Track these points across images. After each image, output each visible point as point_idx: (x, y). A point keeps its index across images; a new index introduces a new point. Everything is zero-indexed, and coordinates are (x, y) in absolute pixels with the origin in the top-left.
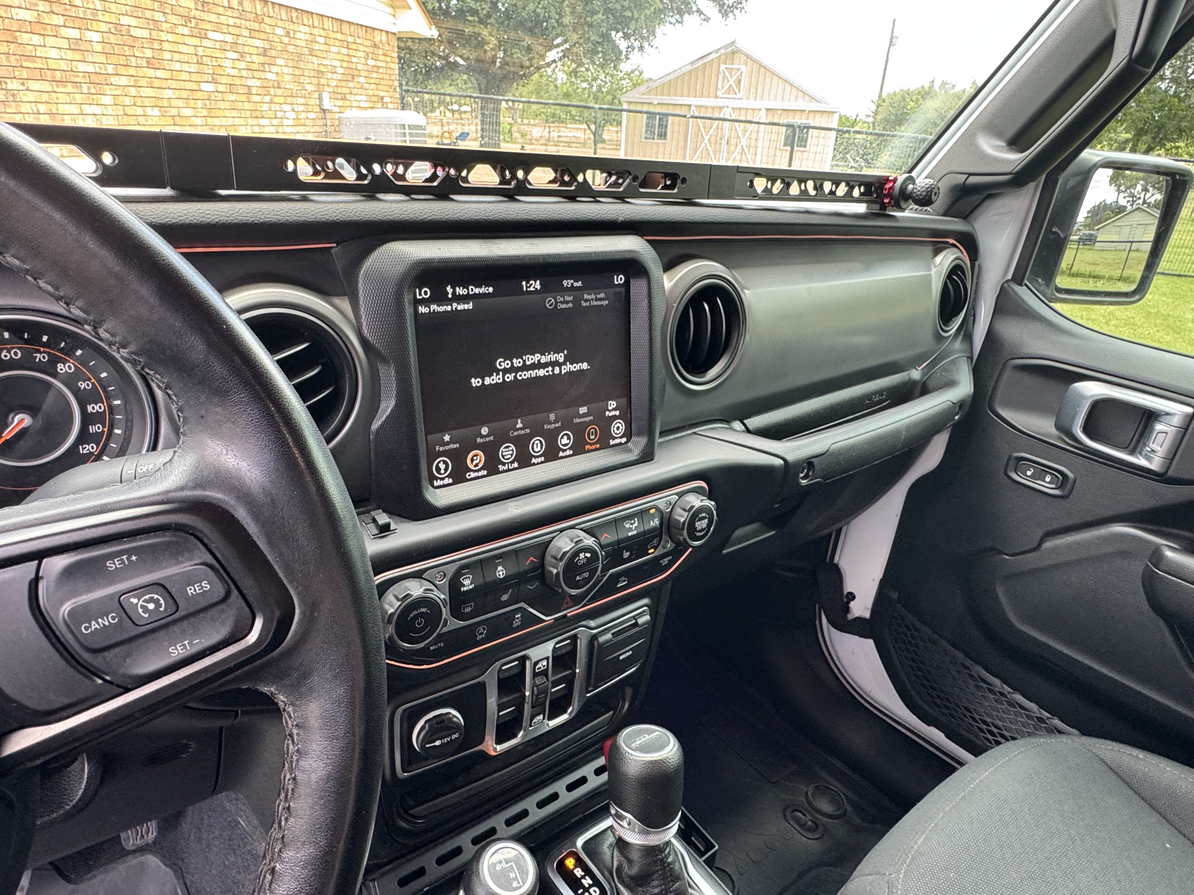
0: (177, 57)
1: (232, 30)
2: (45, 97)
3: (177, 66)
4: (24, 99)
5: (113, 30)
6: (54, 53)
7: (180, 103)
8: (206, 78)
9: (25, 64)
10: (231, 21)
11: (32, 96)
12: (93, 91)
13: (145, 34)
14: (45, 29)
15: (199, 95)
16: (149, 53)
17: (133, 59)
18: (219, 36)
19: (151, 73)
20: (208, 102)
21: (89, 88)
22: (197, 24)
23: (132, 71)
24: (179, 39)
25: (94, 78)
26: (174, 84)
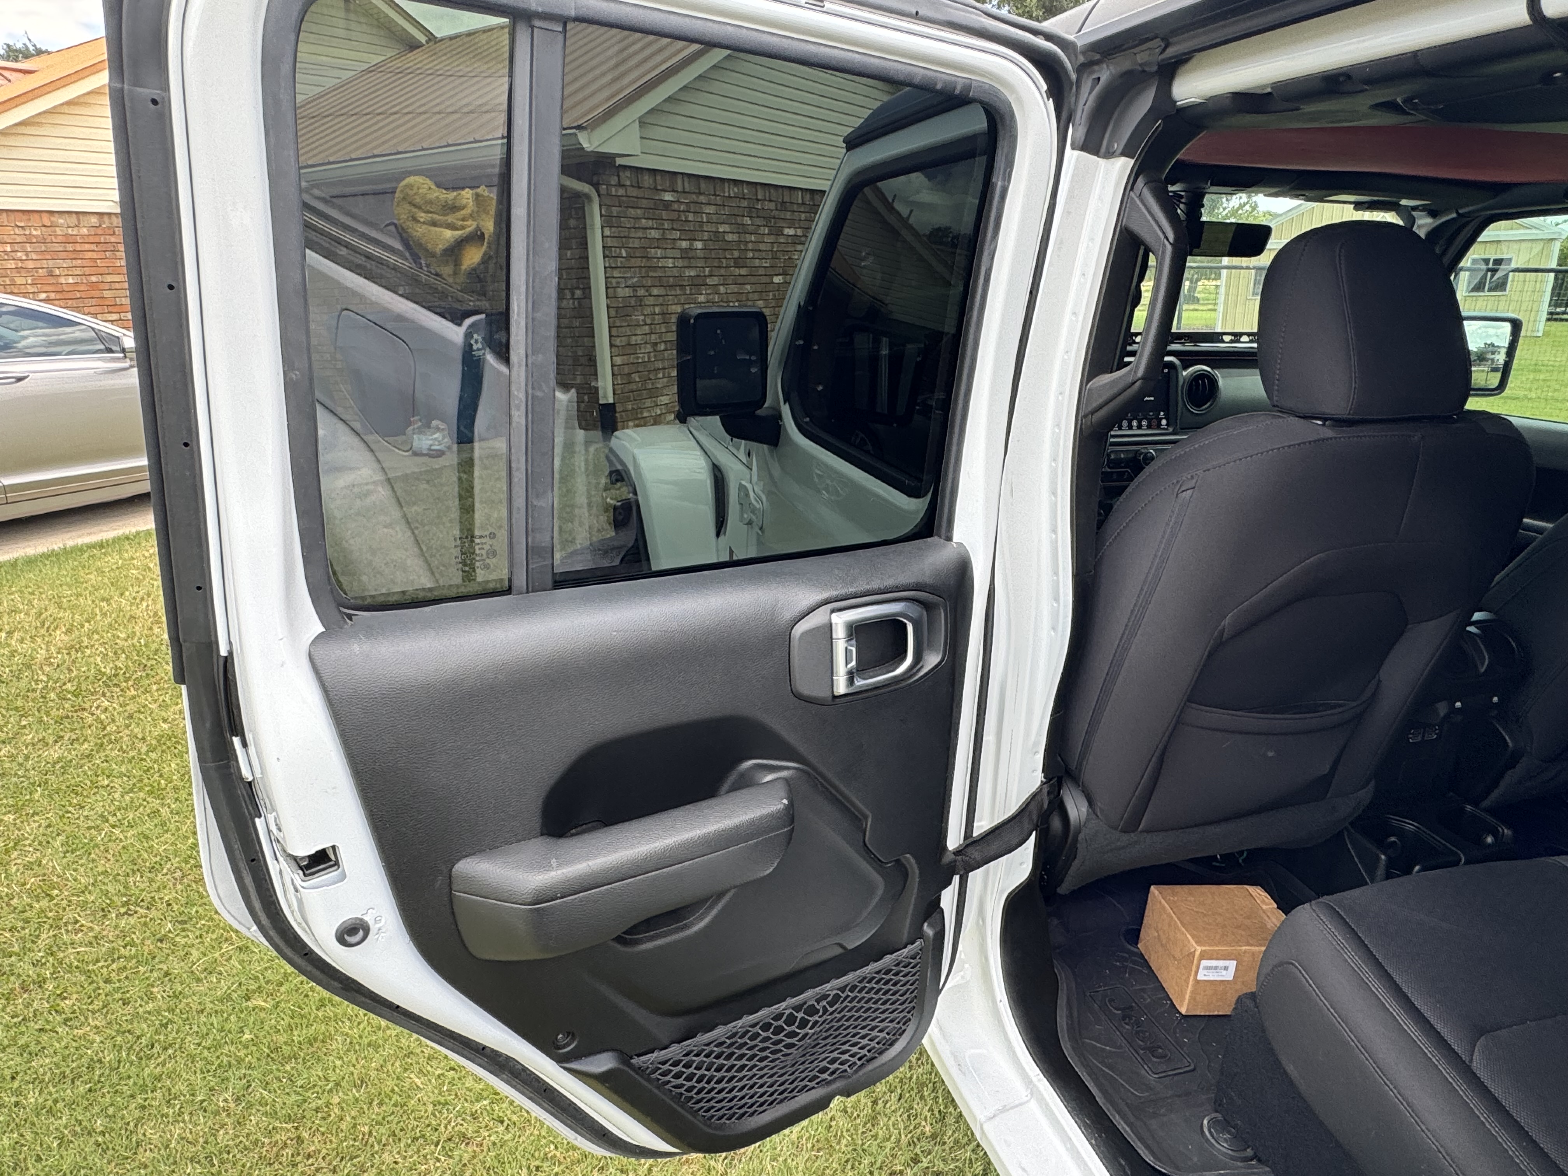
0: (757, 254)
1: (802, 224)
2: (661, 299)
3: (757, 263)
4: (648, 303)
5: (712, 238)
6: (670, 263)
7: (756, 296)
8: (777, 271)
9: (651, 274)
10: (803, 216)
11: (651, 301)
12: (693, 291)
13: (735, 237)
14: (667, 243)
15: (770, 287)
16: (736, 254)
17: (724, 261)
18: (791, 232)
19: (737, 271)
20: (777, 293)
21: (691, 289)
22: (775, 223)
23: (723, 272)
24: (760, 239)
25: (696, 282)
26: (753, 279)
